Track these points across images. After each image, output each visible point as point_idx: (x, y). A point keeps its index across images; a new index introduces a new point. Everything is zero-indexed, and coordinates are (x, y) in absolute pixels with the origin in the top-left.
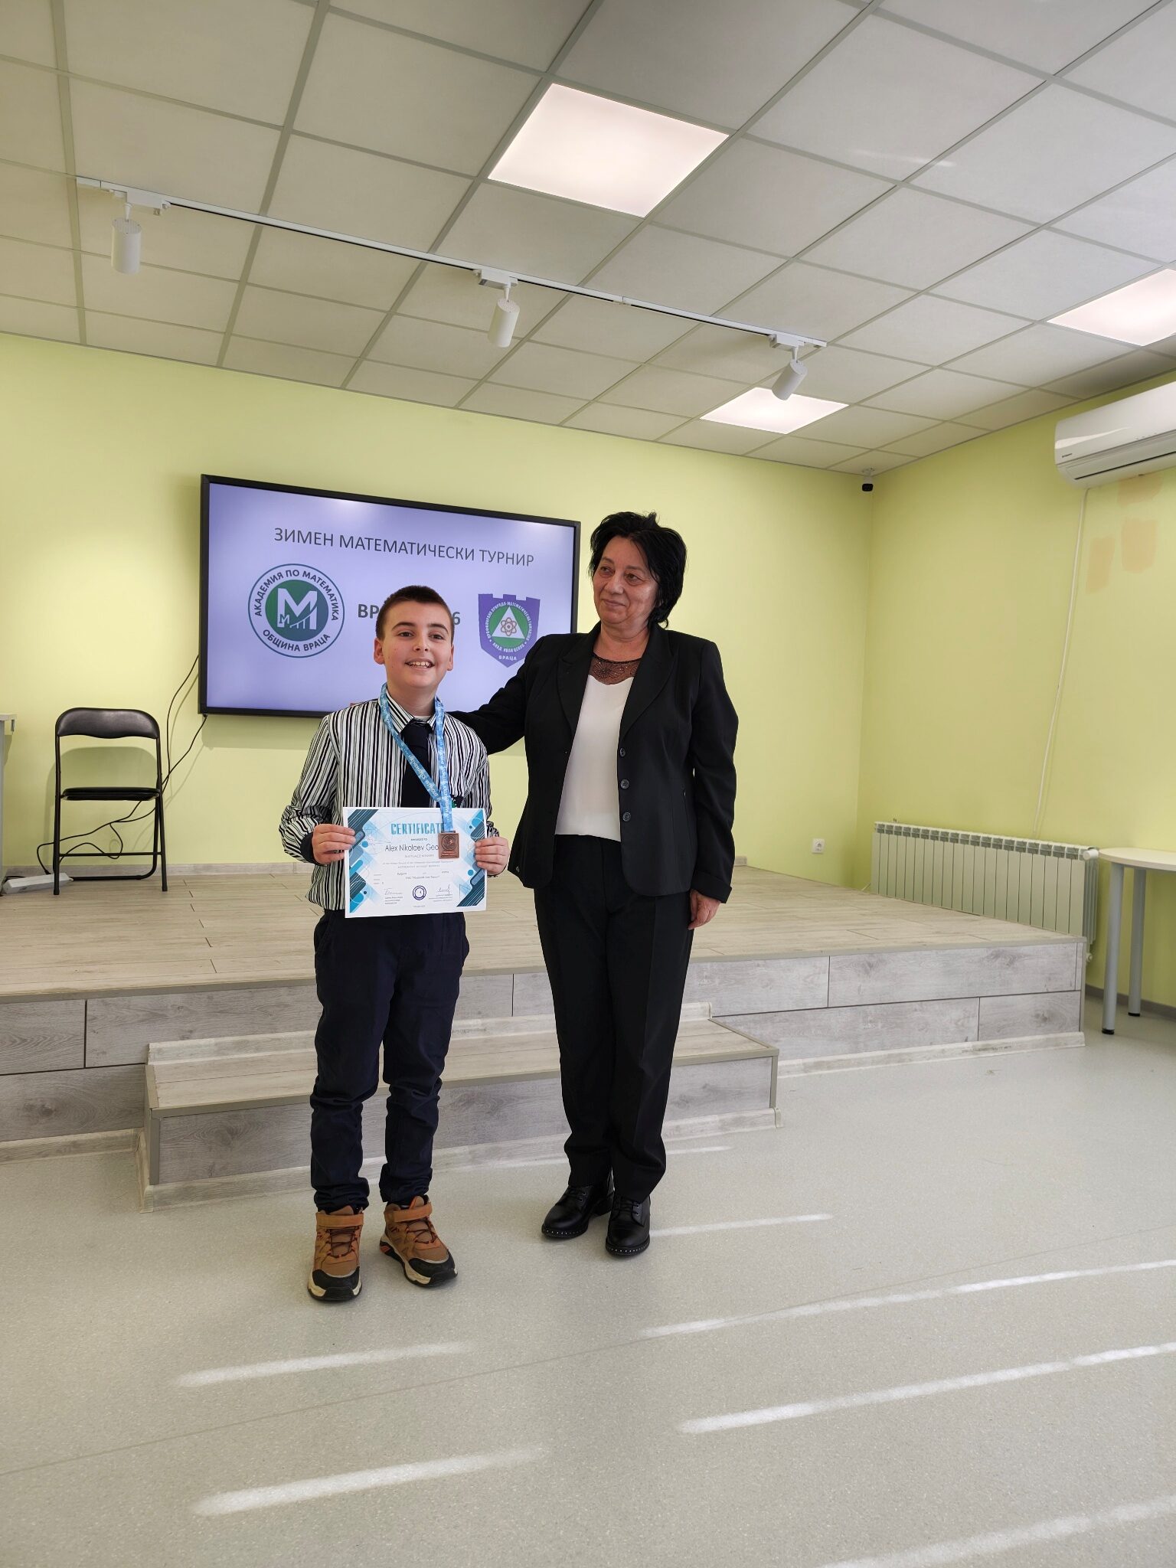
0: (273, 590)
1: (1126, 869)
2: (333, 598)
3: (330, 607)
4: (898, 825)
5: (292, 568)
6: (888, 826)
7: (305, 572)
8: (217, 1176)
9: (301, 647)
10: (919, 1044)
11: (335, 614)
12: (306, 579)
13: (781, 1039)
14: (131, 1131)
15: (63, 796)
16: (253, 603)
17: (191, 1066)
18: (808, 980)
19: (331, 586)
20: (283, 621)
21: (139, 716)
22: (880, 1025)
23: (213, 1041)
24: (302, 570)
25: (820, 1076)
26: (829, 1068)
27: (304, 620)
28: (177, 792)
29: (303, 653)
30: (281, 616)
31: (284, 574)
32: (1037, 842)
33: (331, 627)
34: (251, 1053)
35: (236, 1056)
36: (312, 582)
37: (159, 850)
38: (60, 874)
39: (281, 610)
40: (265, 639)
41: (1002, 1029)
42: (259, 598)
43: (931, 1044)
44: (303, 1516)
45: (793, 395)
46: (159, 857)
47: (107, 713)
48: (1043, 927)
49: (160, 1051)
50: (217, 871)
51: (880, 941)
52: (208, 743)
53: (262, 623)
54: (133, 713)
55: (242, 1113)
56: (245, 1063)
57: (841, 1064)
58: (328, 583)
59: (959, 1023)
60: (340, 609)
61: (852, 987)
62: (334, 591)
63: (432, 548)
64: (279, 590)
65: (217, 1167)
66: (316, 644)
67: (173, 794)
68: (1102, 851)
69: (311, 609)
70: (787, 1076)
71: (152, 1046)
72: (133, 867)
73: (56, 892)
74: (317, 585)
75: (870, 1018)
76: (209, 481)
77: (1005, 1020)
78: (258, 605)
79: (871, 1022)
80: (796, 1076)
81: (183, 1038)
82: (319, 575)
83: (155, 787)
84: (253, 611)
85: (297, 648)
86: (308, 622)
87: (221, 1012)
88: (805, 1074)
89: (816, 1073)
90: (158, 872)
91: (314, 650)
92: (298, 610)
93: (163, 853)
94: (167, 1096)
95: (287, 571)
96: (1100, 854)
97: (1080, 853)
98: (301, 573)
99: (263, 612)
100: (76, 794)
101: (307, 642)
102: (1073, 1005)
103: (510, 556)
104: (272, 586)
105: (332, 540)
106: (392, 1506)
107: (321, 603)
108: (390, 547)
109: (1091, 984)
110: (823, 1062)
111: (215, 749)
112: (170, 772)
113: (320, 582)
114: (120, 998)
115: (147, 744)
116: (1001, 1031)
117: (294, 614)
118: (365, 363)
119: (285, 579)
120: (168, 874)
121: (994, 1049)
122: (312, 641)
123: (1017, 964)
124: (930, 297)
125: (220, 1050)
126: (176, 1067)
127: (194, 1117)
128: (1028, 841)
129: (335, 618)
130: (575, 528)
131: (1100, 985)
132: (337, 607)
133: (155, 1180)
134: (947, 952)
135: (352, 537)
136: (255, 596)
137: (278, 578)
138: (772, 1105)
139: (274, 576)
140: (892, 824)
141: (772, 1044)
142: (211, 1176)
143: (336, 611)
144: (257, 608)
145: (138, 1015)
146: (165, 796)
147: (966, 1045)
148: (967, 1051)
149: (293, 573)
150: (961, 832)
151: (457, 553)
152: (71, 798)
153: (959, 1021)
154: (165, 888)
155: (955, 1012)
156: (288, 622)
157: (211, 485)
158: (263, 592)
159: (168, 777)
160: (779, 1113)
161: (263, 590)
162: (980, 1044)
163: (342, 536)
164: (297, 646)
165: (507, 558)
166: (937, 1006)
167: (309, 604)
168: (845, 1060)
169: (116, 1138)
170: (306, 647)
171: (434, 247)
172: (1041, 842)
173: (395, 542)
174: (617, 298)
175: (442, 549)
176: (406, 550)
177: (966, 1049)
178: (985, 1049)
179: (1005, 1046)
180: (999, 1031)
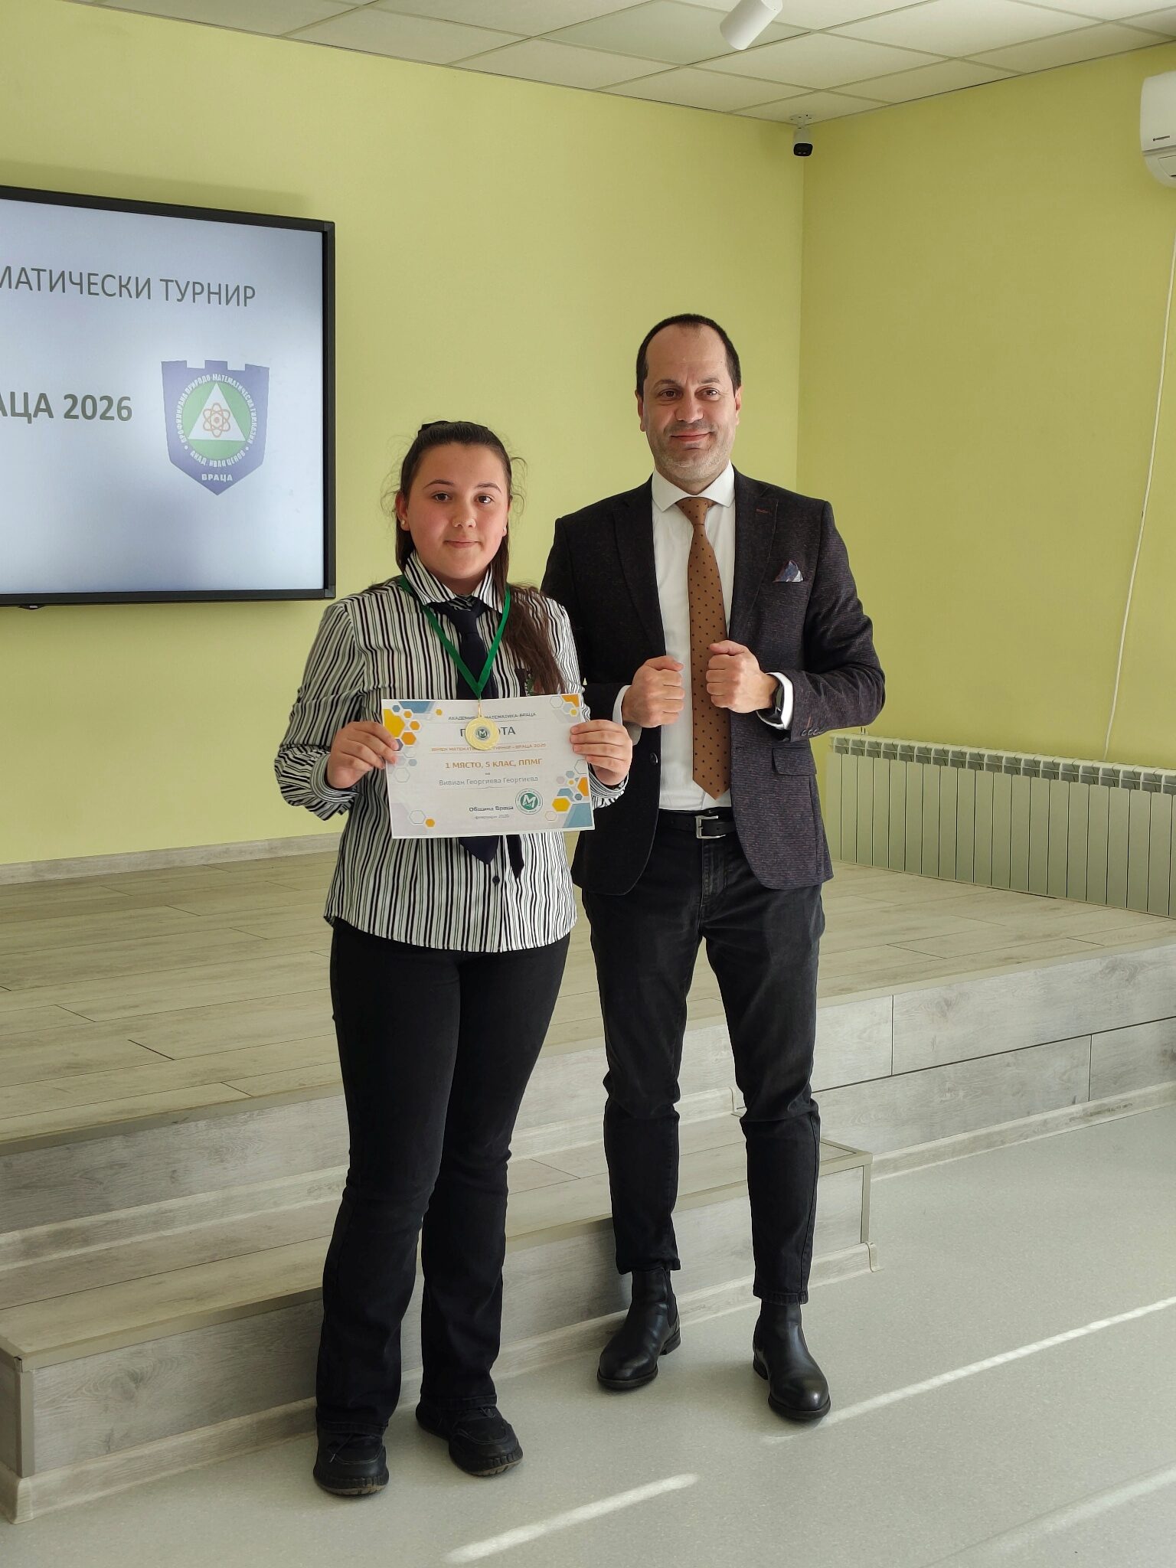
41: (1119, 1079)
43: (1029, 1114)
59: (1067, 1077)
63: (77, 278)
77: (1123, 1065)
116: (1119, 1081)
121: (1110, 1110)
130: (323, 232)
147: (1070, 1109)
148: (1074, 1119)
153: (1065, 1073)
155: (1059, 1061)
173: (8, 268)
175: (93, 279)
176: (28, 283)
177: (1075, 1115)
178: (1098, 1112)
179: (1124, 1104)
180: (1115, 1083)
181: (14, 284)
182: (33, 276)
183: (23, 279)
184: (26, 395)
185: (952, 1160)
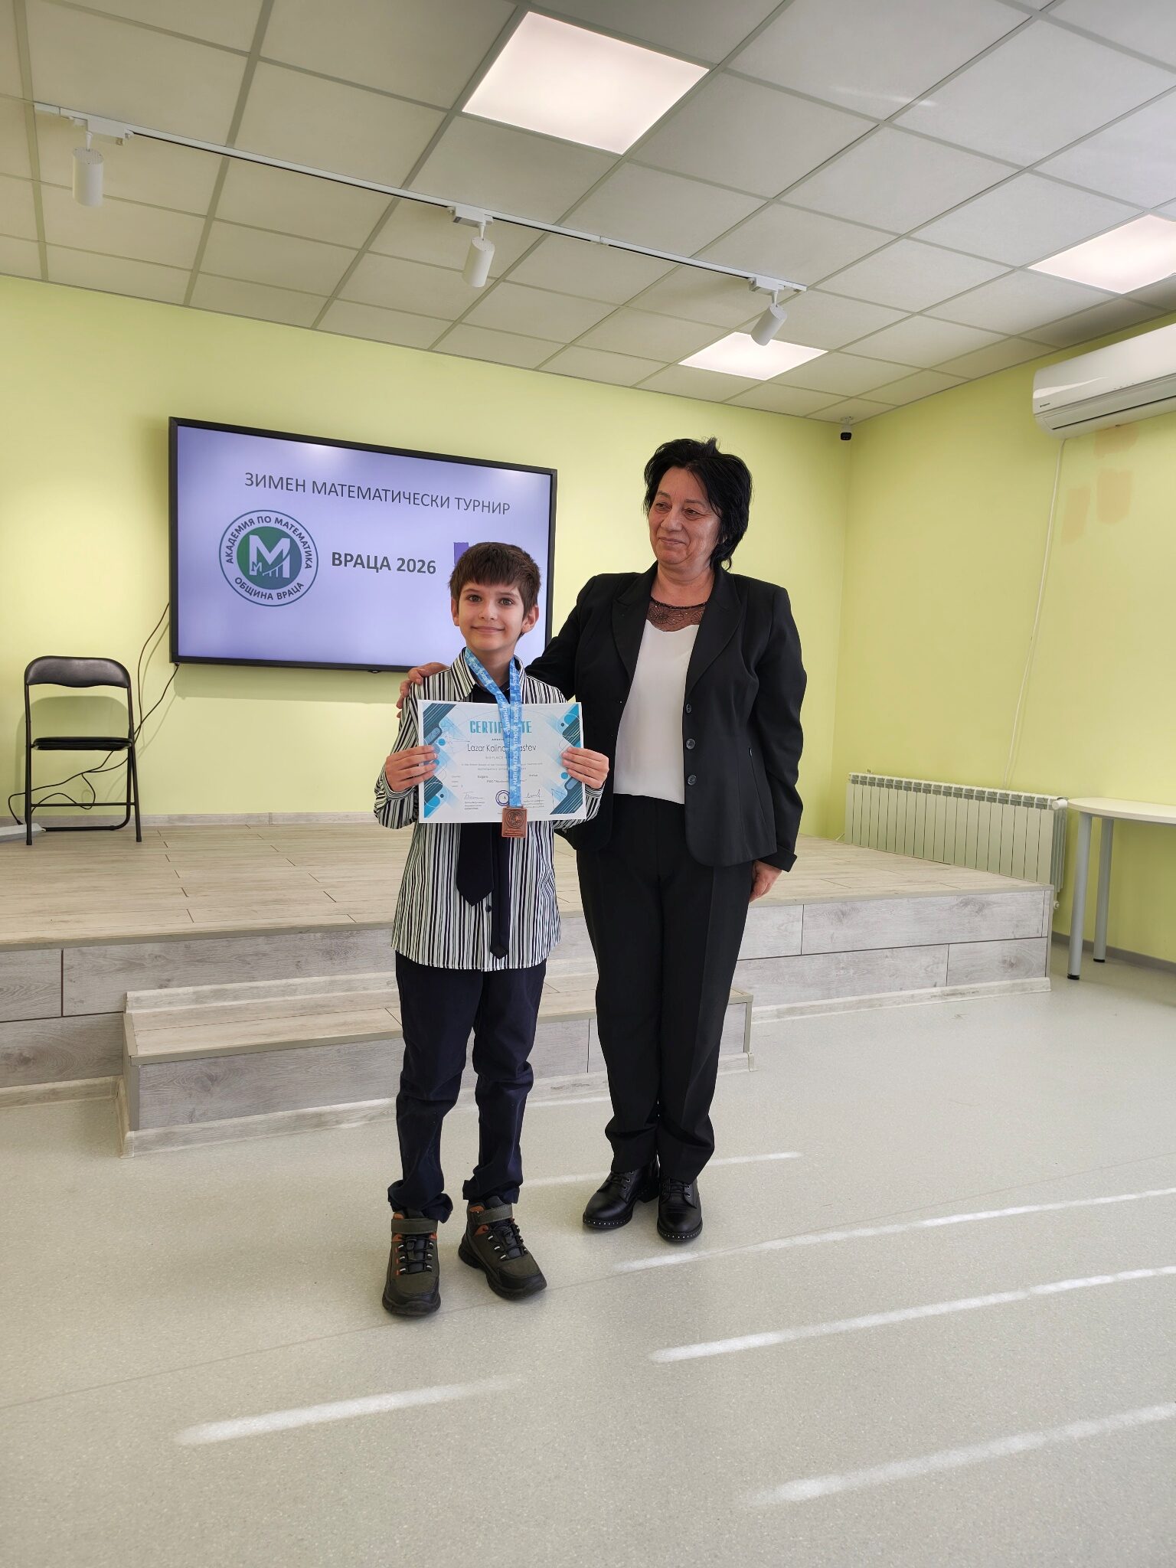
0: (245, 536)
1: (1094, 818)
2: (307, 546)
3: (304, 555)
4: (872, 776)
5: (263, 514)
6: (862, 777)
7: (277, 519)
8: (198, 1121)
9: (275, 596)
10: (890, 990)
11: (309, 562)
12: (278, 526)
13: (756, 986)
14: (110, 1079)
15: (33, 746)
16: (224, 550)
17: (169, 1014)
18: (782, 928)
19: (304, 534)
20: (255, 569)
21: (109, 664)
22: (852, 971)
23: (191, 989)
24: (273, 516)
25: (793, 1021)
26: (802, 1014)
27: (277, 568)
28: (149, 743)
29: (276, 601)
30: (253, 563)
31: (255, 520)
32: (1008, 792)
33: (304, 576)
34: (229, 1001)
35: (215, 1004)
36: (284, 529)
37: (132, 801)
38: (33, 825)
39: (253, 557)
40: (237, 587)
41: (971, 975)
42: (231, 545)
43: (901, 989)
44: (288, 1447)
45: (771, 340)
46: (133, 808)
47: (77, 662)
48: (1011, 876)
49: (138, 999)
50: (192, 822)
51: (851, 890)
52: (180, 693)
53: (234, 570)
54: (102, 662)
55: (221, 1060)
56: (224, 1011)
57: (813, 1010)
58: (301, 530)
59: (929, 969)
60: (314, 557)
61: (826, 934)
62: (307, 539)
63: (407, 496)
64: (251, 536)
65: (197, 1113)
66: (290, 593)
67: (146, 742)
68: (1070, 801)
69: (284, 556)
70: (760, 1022)
71: (130, 994)
72: (106, 817)
73: (29, 842)
74: (290, 533)
75: (842, 965)
76: (177, 423)
77: (973, 966)
78: (229, 552)
79: (843, 968)
80: (769, 1021)
81: (161, 987)
82: (291, 522)
83: (127, 737)
84: (224, 558)
85: (270, 596)
86: (281, 569)
87: (198, 961)
88: (778, 1020)
89: (789, 1019)
90: (132, 822)
91: (288, 599)
92: (270, 557)
93: (136, 804)
94: (144, 1044)
95: (258, 518)
96: (1068, 803)
97: (1049, 803)
98: (273, 520)
99: (235, 560)
100: (47, 744)
101: (281, 591)
102: (1040, 951)
103: (486, 504)
104: (243, 533)
105: (304, 485)
106: (375, 1435)
107: (294, 550)
108: (364, 494)
109: (1056, 931)
110: (796, 1008)
111: (187, 698)
112: (142, 722)
113: (293, 529)
114: (96, 947)
115: (118, 694)
116: (970, 976)
117: (266, 561)
118: (336, 302)
119: (257, 525)
120: (142, 825)
121: (962, 994)
122: (285, 589)
123: (986, 911)
124: (911, 242)
125: (199, 998)
126: (155, 1015)
127: (173, 1064)
128: (999, 791)
129: (308, 566)
130: (551, 475)
131: (1066, 932)
132: (310, 555)
133: (135, 1127)
134: (918, 900)
135: (325, 484)
136: (226, 543)
137: (249, 524)
138: (746, 1049)
139: (245, 523)
140: (866, 775)
141: (746, 991)
142: (191, 1122)
143: (309, 559)
144: (228, 555)
145: (116, 965)
146: (138, 746)
147: (934, 990)
148: (935, 996)
149: (267, 519)
150: (933, 783)
151: (432, 501)
152: (41, 748)
153: (928, 966)
154: (139, 839)
155: (924, 959)
156: (261, 570)
157: (179, 427)
158: (234, 538)
159: (140, 727)
160: (753, 1057)
161: (234, 536)
162: (948, 989)
163: (314, 482)
164: (270, 594)
165: (483, 506)
166: (907, 952)
167: (282, 552)
168: (819, 1006)
169: (95, 1085)
170: (279, 596)
171: (407, 183)
172: (1011, 793)
173: (369, 489)
174: (596, 238)
175: (416, 496)
176: (380, 497)
177: (935, 994)
178: (953, 994)
179: (972, 991)
180: (967, 977)
181: (372, 498)
182: (383, 494)
183: (377, 495)
184: (376, 557)
185: (843, 1012)
